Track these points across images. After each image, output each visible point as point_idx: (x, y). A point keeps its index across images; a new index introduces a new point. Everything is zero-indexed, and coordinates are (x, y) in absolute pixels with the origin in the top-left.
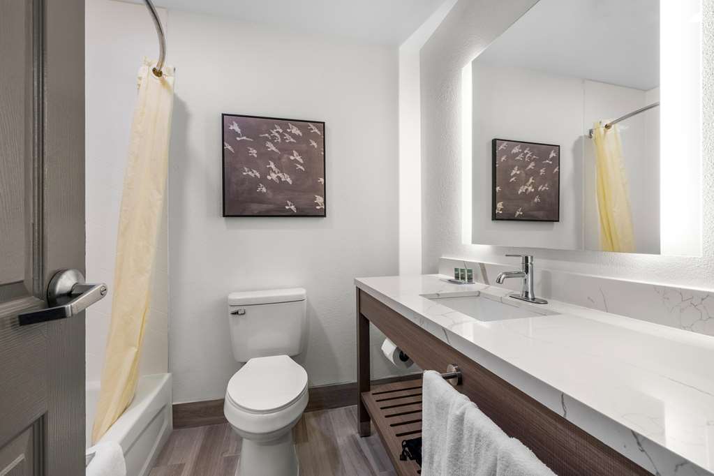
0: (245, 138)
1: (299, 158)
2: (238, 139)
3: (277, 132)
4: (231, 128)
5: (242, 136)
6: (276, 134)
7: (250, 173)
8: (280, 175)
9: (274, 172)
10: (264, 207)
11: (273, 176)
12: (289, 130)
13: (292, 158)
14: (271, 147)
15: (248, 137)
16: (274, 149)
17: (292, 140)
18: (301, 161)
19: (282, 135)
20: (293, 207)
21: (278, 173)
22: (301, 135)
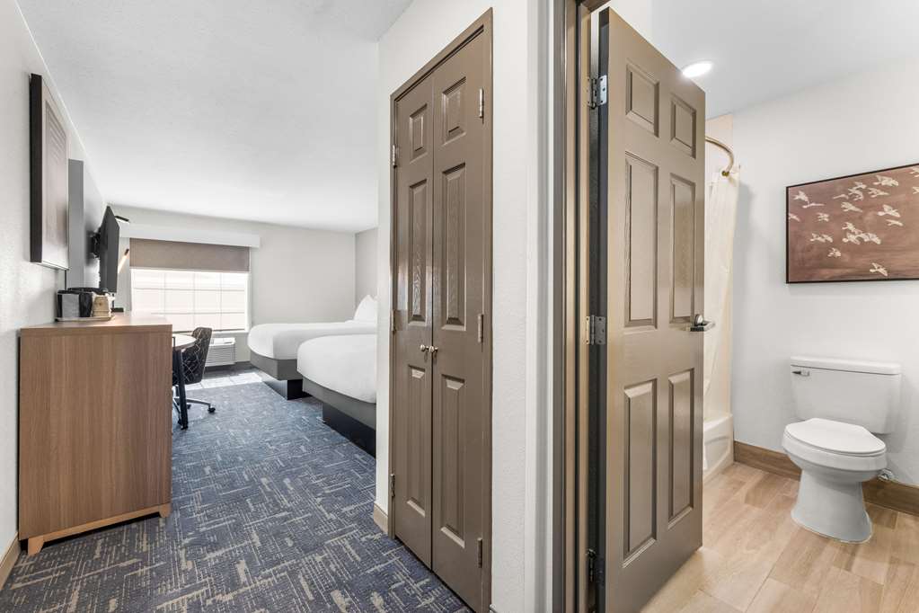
0: (813, 204)
1: (893, 213)
2: (805, 207)
3: (860, 189)
4: (797, 198)
5: (811, 203)
6: (857, 192)
7: (819, 239)
8: (862, 235)
9: (854, 233)
10: (837, 272)
11: (852, 238)
12: (876, 183)
13: (881, 214)
14: (849, 207)
15: (817, 203)
16: (853, 208)
17: (882, 193)
18: (898, 215)
19: (865, 192)
20: (882, 270)
21: (859, 233)
22: (897, 184)
